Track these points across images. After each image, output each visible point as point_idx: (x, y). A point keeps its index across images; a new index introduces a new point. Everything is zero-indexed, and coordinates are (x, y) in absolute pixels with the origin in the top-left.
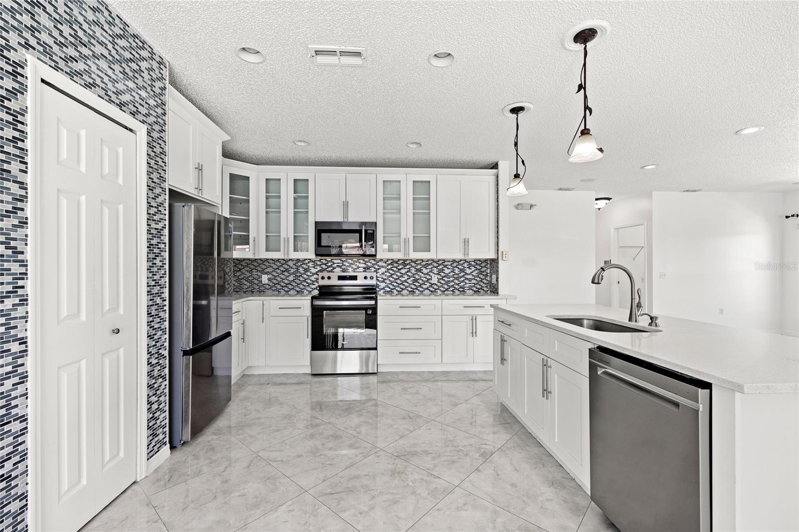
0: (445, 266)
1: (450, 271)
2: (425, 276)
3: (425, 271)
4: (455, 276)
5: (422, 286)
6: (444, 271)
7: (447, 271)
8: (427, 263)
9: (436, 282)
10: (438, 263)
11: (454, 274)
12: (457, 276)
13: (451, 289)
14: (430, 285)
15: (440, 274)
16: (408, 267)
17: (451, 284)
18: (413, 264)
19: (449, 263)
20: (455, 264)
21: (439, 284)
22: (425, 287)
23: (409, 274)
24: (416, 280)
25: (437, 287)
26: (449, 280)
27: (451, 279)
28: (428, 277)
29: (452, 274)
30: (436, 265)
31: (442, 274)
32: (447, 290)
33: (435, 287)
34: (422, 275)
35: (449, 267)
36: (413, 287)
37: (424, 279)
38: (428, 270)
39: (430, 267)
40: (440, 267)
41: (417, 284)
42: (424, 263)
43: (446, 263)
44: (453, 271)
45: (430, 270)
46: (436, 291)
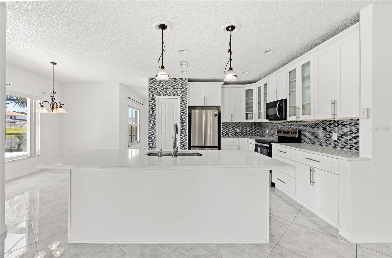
0: (344, 125)
1: (348, 129)
2: (329, 134)
3: (329, 129)
4: (352, 135)
5: (326, 141)
6: (343, 130)
7: (345, 130)
8: (330, 123)
9: (336, 139)
10: (338, 122)
11: (351, 132)
12: (355, 135)
13: (349, 147)
14: (332, 141)
15: (340, 132)
16: (318, 126)
17: (349, 142)
18: (321, 124)
19: (348, 123)
20: (353, 124)
21: (338, 141)
22: (328, 142)
23: (319, 131)
24: (323, 137)
25: (338, 144)
26: (347, 138)
27: (349, 138)
28: (331, 134)
29: (350, 133)
30: (336, 124)
31: (342, 133)
32: (345, 147)
33: (336, 143)
34: (327, 133)
35: (347, 126)
36: (321, 141)
37: (328, 136)
38: (331, 129)
39: (332, 126)
40: (340, 126)
41: (323, 140)
42: (328, 123)
43: (345, 123)
44: (350, 130)
45: (332, 129)
46: (337, 147)
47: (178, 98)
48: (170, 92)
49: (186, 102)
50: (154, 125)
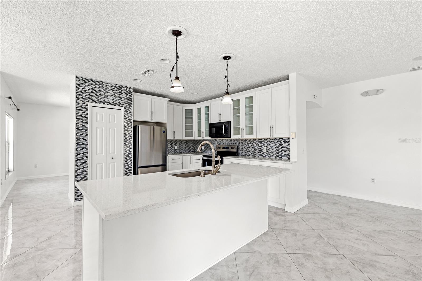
0: (271, 142)
1: (273, 145)
2: (260, 148)
3: (260, 145)
4: (276, 148)
5: (259, 153)
6: (270, 145)
7: (271, 145)
8: (261, 140)
9: (266, 151)
10: (267, 140)
11: (275, 147)
12: (277, 148)
13: (274, 156)
14: (263, 153)
15: (268, 147)
16: (252, 143)
17: (274, 153)
18: (254, 141)
19: (273, 141)
20: (276, 141)
21: (267, 153)
23: (253, 146)
24: (256, 150)
26: (273, 150)
27: (274, 150)
28: (262, 148)
29: (274, 147)
30: (265, 141)
31: (269, 147)
32: (272, 156)
33: (265, 154)
35: (273, 143)
36: (254, 153)
37: (260, 150)
38: (262, 145)
39: (262, 143)
40: (268, 143)
41: (256, 152)
42: (260, 141)
43: (271, 141)
44: (275, 145)
45: (263, 144)
46: (266, 156)
47: (120, 110)
48: (110, 100)
49: (131, 115)
50: (85, 143)
